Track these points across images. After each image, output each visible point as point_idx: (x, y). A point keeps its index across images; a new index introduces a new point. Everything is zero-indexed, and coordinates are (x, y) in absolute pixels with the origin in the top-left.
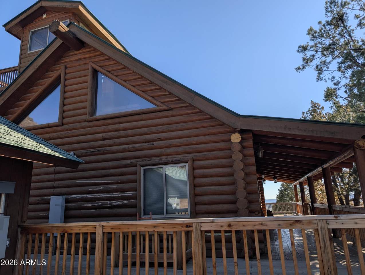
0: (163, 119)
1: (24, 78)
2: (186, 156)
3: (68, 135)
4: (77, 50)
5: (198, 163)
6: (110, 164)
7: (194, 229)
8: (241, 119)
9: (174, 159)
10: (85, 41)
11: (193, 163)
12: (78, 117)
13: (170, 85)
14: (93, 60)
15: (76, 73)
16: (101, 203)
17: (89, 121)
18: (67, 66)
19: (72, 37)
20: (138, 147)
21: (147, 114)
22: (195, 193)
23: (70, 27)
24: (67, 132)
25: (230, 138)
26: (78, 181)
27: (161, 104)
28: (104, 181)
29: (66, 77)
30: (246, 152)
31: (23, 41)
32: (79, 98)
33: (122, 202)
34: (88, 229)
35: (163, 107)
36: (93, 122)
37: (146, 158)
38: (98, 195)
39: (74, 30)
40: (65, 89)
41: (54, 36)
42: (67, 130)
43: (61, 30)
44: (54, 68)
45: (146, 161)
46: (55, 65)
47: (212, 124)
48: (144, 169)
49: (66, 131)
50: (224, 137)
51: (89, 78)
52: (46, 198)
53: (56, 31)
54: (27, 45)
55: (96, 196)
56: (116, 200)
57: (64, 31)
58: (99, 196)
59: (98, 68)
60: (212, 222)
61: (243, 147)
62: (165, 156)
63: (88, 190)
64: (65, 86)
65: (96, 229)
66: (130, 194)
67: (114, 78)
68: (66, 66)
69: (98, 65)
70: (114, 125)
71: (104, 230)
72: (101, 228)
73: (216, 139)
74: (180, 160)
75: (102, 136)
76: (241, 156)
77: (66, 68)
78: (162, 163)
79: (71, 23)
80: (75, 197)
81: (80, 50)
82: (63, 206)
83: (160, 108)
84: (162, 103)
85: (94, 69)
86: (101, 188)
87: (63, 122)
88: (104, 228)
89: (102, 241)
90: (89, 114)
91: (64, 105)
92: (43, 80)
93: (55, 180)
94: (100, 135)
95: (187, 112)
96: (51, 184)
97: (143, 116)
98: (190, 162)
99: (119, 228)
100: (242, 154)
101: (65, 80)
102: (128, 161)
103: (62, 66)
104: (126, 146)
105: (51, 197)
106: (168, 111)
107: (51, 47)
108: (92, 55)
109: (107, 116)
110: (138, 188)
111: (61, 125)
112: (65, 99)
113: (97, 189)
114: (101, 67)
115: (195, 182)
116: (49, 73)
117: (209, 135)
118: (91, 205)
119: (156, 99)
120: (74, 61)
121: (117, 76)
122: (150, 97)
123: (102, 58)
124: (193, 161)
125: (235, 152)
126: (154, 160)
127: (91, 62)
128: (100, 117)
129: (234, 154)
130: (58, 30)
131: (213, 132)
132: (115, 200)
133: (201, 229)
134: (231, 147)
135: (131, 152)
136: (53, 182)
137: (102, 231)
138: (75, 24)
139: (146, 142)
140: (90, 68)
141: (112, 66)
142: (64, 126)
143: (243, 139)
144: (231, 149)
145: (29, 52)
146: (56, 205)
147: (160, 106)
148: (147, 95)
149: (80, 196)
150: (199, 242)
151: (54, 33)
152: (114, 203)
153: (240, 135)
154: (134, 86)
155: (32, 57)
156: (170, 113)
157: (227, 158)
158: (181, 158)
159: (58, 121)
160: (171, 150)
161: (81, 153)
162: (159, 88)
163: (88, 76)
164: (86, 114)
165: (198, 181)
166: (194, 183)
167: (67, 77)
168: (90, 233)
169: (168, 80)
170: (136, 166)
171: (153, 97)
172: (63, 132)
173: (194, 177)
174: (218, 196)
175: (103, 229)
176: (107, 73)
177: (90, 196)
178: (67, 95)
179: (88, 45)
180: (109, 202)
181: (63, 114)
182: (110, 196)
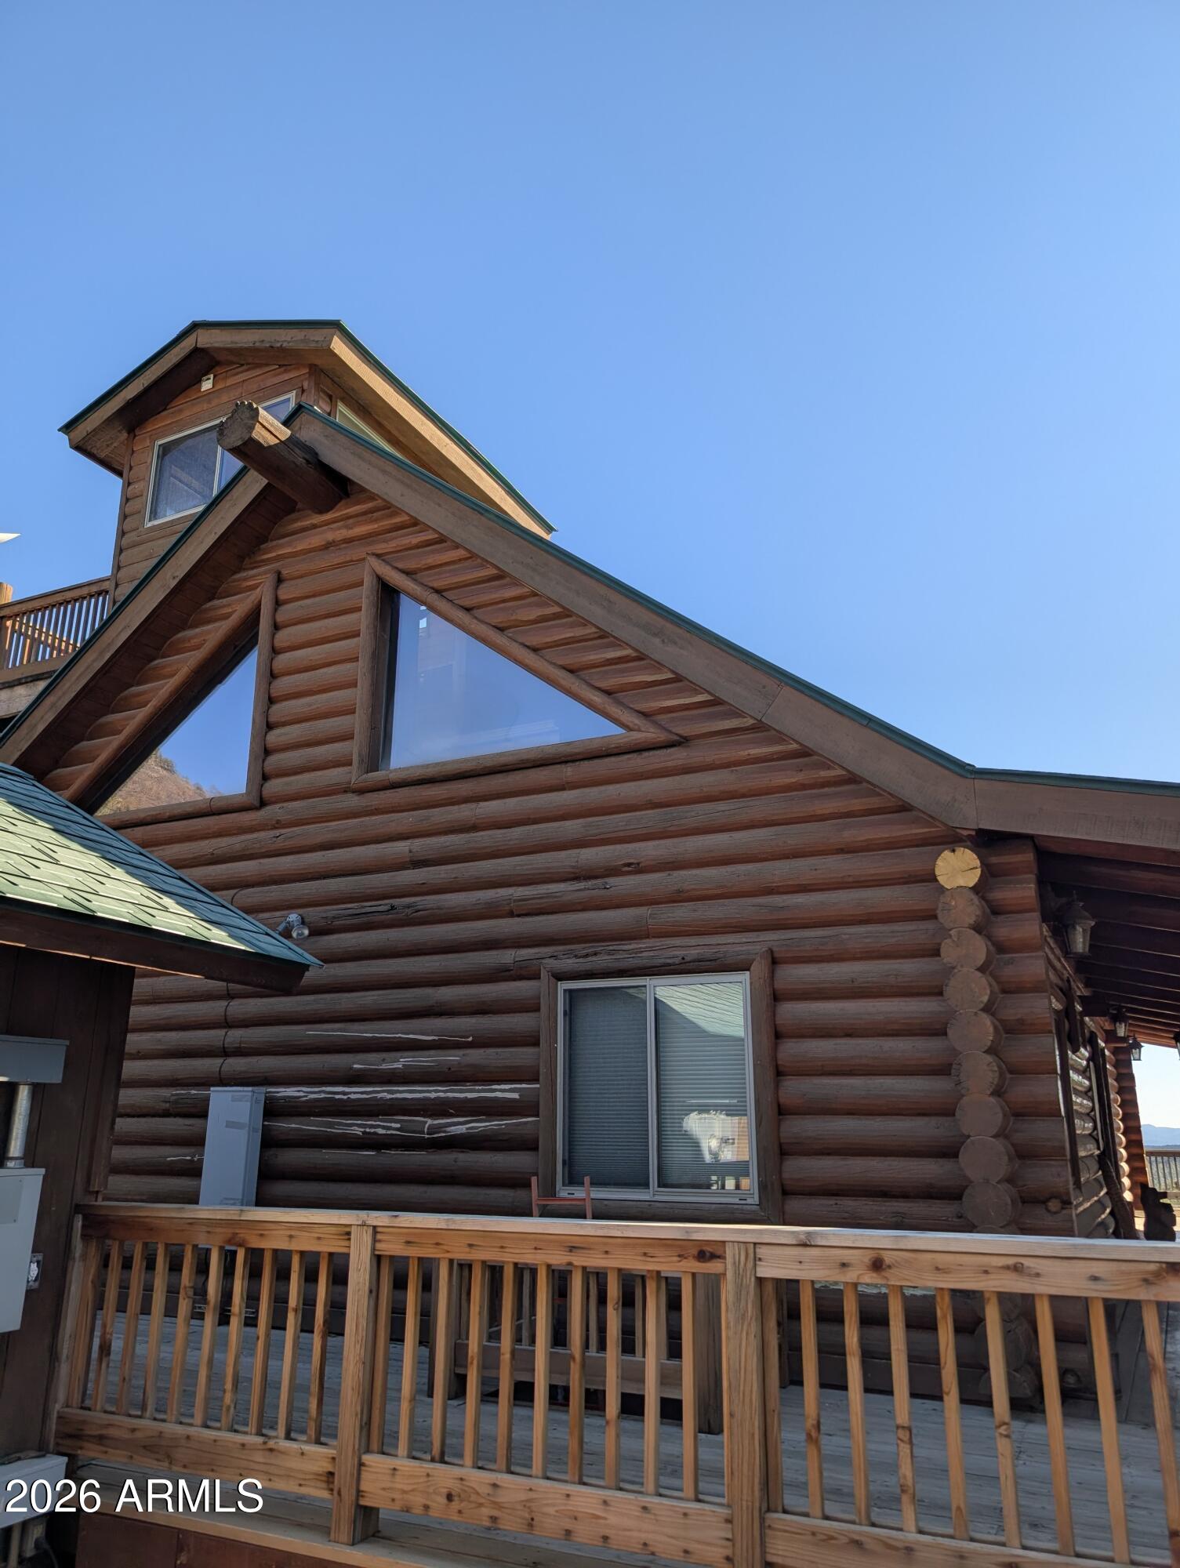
0: (649, 782)
1: (128, 626)
2: (744, 940)
3: (280, 844)
4: (321, 512)
5: (795, 975)
6: (438, 964)
7: (728, 1267)
8: (980, 784)
9: (693, 953)
10: (351, 477)
11: (772, 973)
12: (319, 773)
13: (675, 643)
14: (380, 548)
15: (317, 599)
16: (398, 1126)
17: (361, 791)
18: (284, 572)
19: (300, 461)
20: (548, 896)
21: (586, 762)
22: (782, 1101)
23: (297, 423)
24: (277, 832)
25: (934, 870)
26: (313, 1032)
27: (637, 721)
28: (411, 1036)
29: (280, 618)
30: (1005, 930)
31: (129, 484)
32: (324, 696)
33: (481, 1125)
34: (319, 1238)
35: (649, 733)
36: (375, 795)
37: (579, 943)
38: (389, 1092)
39: (311, 433)
40: (274, 662)
41: (238, 464)
42: (278, 825)
43: (264, 438)
44: (234, 581)
45: (576, 956)
46: (240, 570)
47: (857, 804)
48: (570, 993)
49: (274, 828)
50: (909, 861)
51: (363, 620)
52: (193, 1092)
53: (245, 444)
54: (144, 498)
55: (379, 1096)
56: (458, 1116)
57: (273, 441)
58: (389, 1096)
59: (396, 579)
60: (805, 1245)
61: (990, 907)
62: (654, 937)
63: (351, 1068)
64: (275, 651)
65: (349, 1239)
66: (510, 1091)
67: (460, 615)
68: (279, 573)
69: (400, 566)
70: (456, 807)
71: (379, 1246)
72: (367, 1238)
73: (872, 872)
74: (718, 955)
75: (410, 851)
76: (979, 949)
77: (280, 580)
78: (640, 969)
79: (299, 409)
80: (302, 1094)
81: (332, 509)
82: (255, 1130)
83: (636, 736)
84: (645, 715)
85: (382, 582)
86: (399, 1062)
87: (263, 793)
88: (379, 1237)
89: (371, 1291)
90: (361, 761)
91: (270, 727)
92: (197, 630)
93: (227, 1024)
94: (401, 848)
95: (746, 753)
96: (215, 1036)
97: (568, 772)
98: (760, 967)
99: (437, 1244)
100: (989, 937)
101: (276, 627)
102: (507, 957)
103: (265, 573)
104: (499, 890)
105: (212, 1089)
106: (670, 750)
107: (225, 504)
108: (376, 526)
109: (430, 772)
110: (543, 1070)
111: (257, 803)
112: (271, 701)
113: (384, 1066)
114: (407, 573)
115: (781, 1056)
116: (216, 602)
117: (841, 851)
118: (358, 1131)
119: (620, 703)
120: (310, 551)
121: (468, 610)
122: (597, 693)
123: (415, 540)
124: (774, 962)
125: (952, 932)
126: (610, 953)
127: (374, 554)
128: (403, 775)
129: (948, 941)
130: (251, 440)
131: (862, 838)
132: (452, 1116)
133: (758, 1269)
134: (935, 910)
135: (519, 916)
136: (222, 1032)
137: (374, 1249)
138: (315, 412)
139: (576, 878)
140: (368, 582)
141: (452, 567)
142: (268, 808)
143: (990, 875)
144: (935, 917)
145: (150, 525)
146: (230, 1125)
147: (639, 730)
148: (584, 686)
149: (320, 1092)
150: (749, 1324)
151: (236, 451)
152: (448, 1129)
153: (975, 856)
154: (535, 650)
155: (160, 542)
156: (677, 757)
157: (923, 956)
158: (723, 949)
159: (245, 792)
160: (681, 913)
161: (326, 918)
162: (634, 654)
163: (359, 609)
164: (350, 764)
165: (791, 1049)
166: (775, 1058)
167: (285, 614)
168: (327, 1255)
169: (668, 625)
170: (536, 976)
171: (608, 693)
172: (262, 835)
173: (778, 1035)
174: (879, 1119)
175: (375, 1241)
176: (433, 598)
177: (356, 1093)
178: (283, 685)
179: (363, 490)
180: (429, 1122)
181: (264, 761)
182: (433, 1095)
